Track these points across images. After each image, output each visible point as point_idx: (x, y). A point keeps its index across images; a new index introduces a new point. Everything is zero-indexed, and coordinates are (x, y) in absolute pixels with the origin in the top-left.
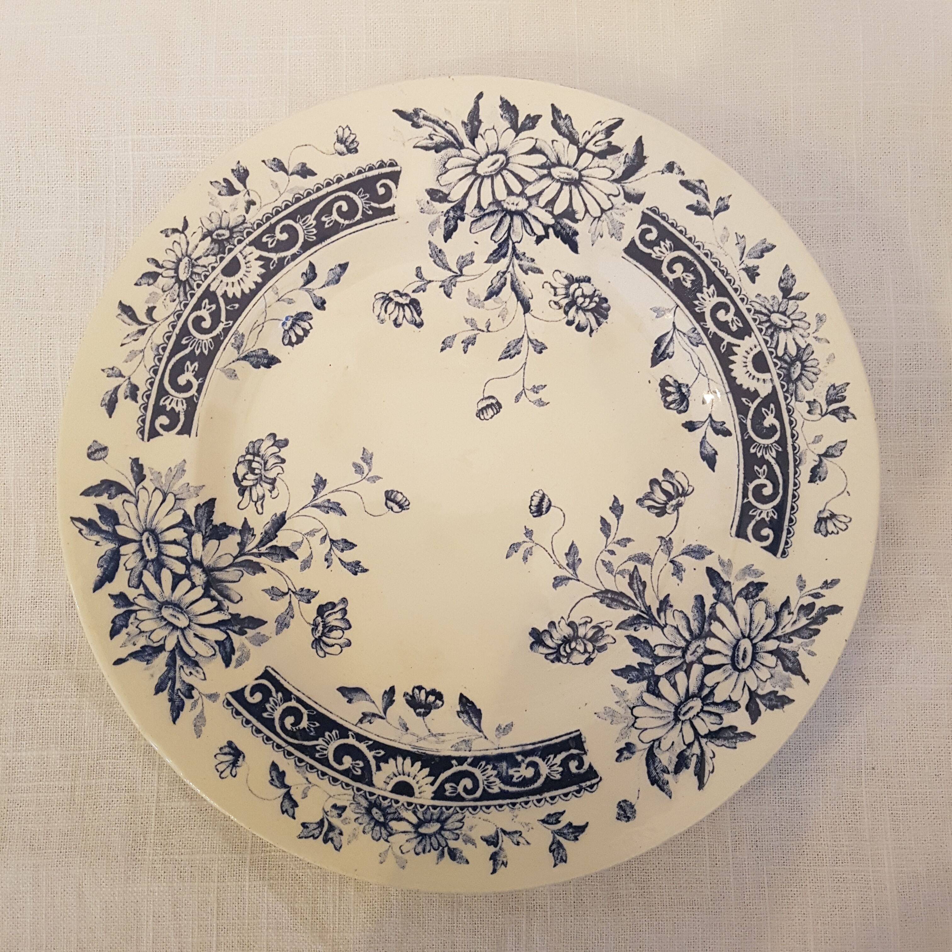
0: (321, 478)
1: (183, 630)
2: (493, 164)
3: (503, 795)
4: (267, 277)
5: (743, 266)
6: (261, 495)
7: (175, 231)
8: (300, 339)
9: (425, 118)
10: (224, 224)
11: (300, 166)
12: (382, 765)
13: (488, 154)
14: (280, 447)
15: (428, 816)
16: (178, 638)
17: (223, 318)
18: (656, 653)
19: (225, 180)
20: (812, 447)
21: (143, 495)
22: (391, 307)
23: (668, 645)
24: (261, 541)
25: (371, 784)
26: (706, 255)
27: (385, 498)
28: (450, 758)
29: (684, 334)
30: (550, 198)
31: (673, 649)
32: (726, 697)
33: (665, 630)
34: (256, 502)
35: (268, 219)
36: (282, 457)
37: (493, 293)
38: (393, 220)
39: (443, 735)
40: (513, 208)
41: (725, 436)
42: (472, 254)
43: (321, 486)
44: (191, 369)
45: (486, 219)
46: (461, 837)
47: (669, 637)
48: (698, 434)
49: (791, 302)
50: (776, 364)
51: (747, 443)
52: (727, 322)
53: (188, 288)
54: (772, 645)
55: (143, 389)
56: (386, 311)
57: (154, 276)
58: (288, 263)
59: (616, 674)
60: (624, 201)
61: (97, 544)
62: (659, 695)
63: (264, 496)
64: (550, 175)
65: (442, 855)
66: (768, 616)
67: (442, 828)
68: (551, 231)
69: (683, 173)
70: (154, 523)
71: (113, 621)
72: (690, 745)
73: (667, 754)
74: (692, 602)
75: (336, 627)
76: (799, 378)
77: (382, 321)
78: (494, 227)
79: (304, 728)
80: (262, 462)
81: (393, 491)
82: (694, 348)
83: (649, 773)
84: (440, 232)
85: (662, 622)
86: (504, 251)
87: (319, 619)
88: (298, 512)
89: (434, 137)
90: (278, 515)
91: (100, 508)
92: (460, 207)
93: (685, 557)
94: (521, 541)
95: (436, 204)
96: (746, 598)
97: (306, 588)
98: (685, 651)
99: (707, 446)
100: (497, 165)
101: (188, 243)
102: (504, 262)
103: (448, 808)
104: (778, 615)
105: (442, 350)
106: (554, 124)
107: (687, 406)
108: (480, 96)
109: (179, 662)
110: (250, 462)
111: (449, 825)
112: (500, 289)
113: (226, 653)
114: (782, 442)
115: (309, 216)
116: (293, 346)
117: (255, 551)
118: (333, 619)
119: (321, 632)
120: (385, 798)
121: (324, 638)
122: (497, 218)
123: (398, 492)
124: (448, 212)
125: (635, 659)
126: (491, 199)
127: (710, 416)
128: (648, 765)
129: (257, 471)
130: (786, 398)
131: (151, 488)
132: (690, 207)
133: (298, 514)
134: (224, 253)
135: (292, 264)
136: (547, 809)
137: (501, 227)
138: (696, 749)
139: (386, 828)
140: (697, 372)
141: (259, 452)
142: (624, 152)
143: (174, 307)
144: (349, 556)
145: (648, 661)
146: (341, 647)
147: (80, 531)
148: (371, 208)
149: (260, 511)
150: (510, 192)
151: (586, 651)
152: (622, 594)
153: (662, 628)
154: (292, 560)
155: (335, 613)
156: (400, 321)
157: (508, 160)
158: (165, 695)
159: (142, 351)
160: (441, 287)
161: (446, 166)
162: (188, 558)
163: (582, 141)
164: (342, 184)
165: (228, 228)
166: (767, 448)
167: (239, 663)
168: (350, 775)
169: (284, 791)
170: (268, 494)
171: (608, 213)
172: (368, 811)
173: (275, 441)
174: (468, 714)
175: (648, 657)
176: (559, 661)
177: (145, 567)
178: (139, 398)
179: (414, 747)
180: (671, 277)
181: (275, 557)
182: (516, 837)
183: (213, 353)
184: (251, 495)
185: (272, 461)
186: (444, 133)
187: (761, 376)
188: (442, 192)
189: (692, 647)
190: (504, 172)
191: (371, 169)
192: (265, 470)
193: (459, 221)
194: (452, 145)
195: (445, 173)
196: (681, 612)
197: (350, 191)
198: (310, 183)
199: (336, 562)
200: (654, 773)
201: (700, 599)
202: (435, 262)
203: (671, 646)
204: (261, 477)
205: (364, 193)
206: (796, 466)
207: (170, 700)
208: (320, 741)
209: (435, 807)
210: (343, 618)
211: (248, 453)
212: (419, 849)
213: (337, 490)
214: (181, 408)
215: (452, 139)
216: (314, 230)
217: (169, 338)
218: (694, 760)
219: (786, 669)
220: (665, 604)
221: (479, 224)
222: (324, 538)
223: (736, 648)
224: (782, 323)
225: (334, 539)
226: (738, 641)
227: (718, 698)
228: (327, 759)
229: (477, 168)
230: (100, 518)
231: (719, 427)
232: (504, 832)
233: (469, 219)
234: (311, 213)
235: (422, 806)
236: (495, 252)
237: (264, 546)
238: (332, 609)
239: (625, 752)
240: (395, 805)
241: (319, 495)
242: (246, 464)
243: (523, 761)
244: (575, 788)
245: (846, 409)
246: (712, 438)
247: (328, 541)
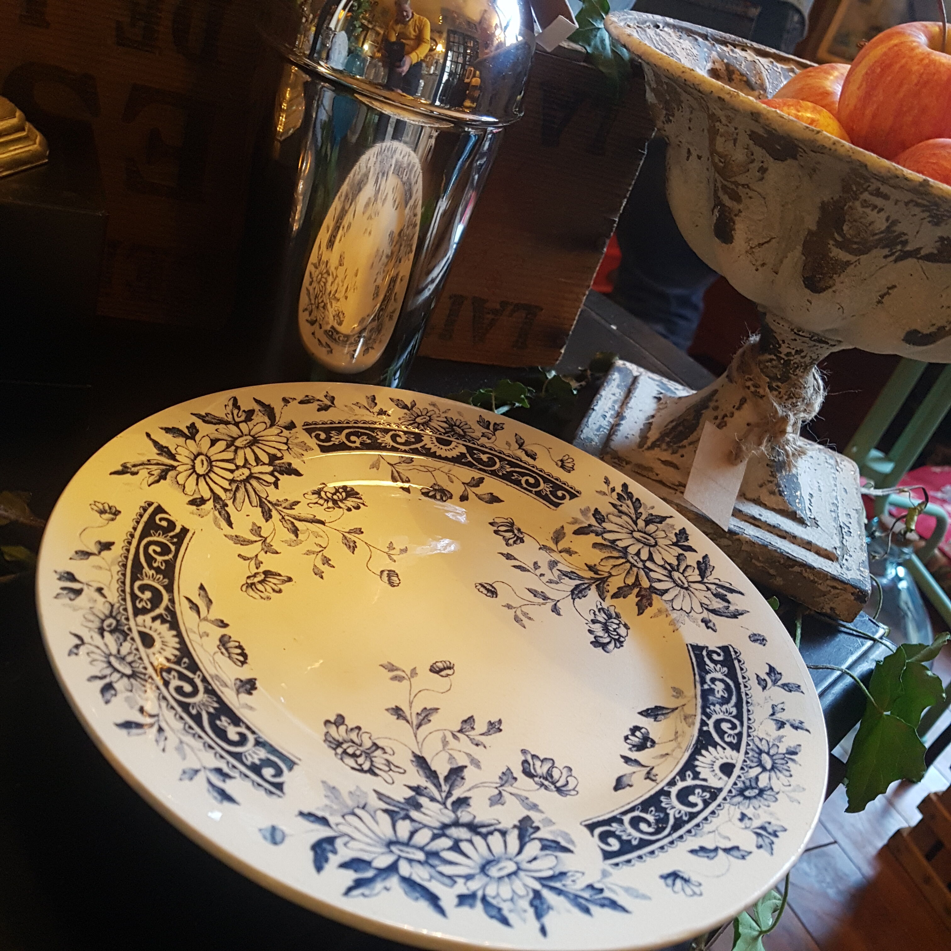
0: (393, 709)
1: (519, 869)
2: (203, 464)
3: (739, 705)
4: (174, 625)
5: (376, 414)
6: (385, 762)
7: (77, 647)
8: (245, 656)
9: (134, 466)
10: (102, 617)
11: (98, 545)
12: (701, 776)
13: (193, 461)
14: (343, 723)
15: (755, 760)
16: (528, 876)
17: (190, 675)
18: (630, 584)
19: (63, 589)
20: (512, 448)
21: (344, 829)
22: (260, 587)
23: (627, 574)
24: (435, 785)
25: (720, 790)
26: (355, 423)
27: (436, 675)
28: (700, 730)
29: (400, 463)
30: (254, 458)
31: (631, 572)
32: (675, 559)
33: (613, 574)
34: (391, 770)
35: (124, 591)
36: (354, 726)
37: (295, 531)
38: (193, 534)
39: (677, 733)
40: (244, 477)
41: (482, 482)
42: (254, 524)
43: (401, 713)
44: (226, 724)
45: (238, 495)
46: (776, 743)
47: (619, 572)
48: (472, 497)
49: (414, 409)
50: (449, 436)
51: (494, 473)
52: (406, 441)
53: (142, 676)
54: (641, 523)
55: (222, 765)
56: (262, 592)
57: (108, 687)
58: (174, 607)
59: (642, 613)
60: (288, 432)
61: (387, 889)
62: (666, 591)
63: (387, 761)
64: (237, 448)
65: (793, 760)
66: (620, 517)
67: (768, 753)
68: (276, 474)
69: (295, 399)
70: (382, 836)
71: (491, 917)
72: (708, 589)
73: (713, 602)
74: (597, 551)
75: (549, 770)
76: (465, 432)
77: (269, 598)
78: (246, 497)
79: (655, 820)
80: (351, 744)
81: (432, 666)
82: (413, 463)
83: (727, 617)
84: (224, 524)
85: (606, 575)
86: (267, 508)
87: (537, 779)
88: (418, 743)
89: (153, 473)
90: (414, 759)
91: (344, 866)
92: (216, 498)
93: (559, 544)
94: (514, 614)
95: (203, 507)
96: (604, 521)
97: (500, 774)
98: (633, 565)
99: (483, 496)
100: (205, 463)
101: (98, 647)
102: (275, 514)
103: (748, 745)
104: (620, 511)
105: (322, 577)
106: (205, 421)
107: (449, 492)
108: (148, 435)
109: (558, 885)
110: (345, 752)
111: (765, 748)
112: (294, 526)
113: (556, 847)
114: (501, 459)
115: (144, 570)
116: (246, 663)
117: (444, 795)
118: (541, 769)
119: (550, 784)
120: (735, 784)
121: (558, 784)
122: (242, 490)
123: (435, 664)
124: (215, 507)
125: (632, 598)
126: (227, 483)
127: (463, 483)
128: (721, 616)
129: (358, 753)
130: (474, 444)
131: (341, 820)
132: (319, 410)
133: (420, 744)
134: (128, 635)
135: (177, 606)
136: (753, 683)
137: (250, 494)
138: (712, 587)
139: (765, 791)
140: (429, 473)
141: (338, 741)
142: (257, 410)
143: (152, 694)
144: (481, 726)
145: (636, 590)
146: (571, 776)
147: (363, 895)
148: (172, 537)
149: (402, 771)
150: (232, 471)
151: (618, 624)
153: (611, 575)
154: (466, 771)
155: (534, 765)
156: (276, 588)
157: (206, 456)
158: (594, 909)
159: (181, 742)
160: (266, 553)
161: (180, 483)
162: (436, 831)
163: (230, 418)
164: (137, 534)
165: (107, 617)
166: (502, 467)
167: (571, 842)
168: (710, 801)
169: (720, 852)
170: (386, 756)
171: (289, 442)
172: (746, 798)
173: (335, 723)
174: (658, 715)
175: (632, 590)
176: (622, 642)
177: (432, 866)
178: (231, 773)
179: (687, 750)
180: (358, 444)
181: (457, 783)
182: (778, 709)
183: (220, 700)
184: (381, 769)
185: (353, 736)
186: (156, 467)
187: (451, 447)
188: (197, 498)
189: (631, 560)
190: (214, 463)
191: (141, 516)
192: (361, 746)
193: (226, 508)
194: (169, 470)
195: (184, 487)
196: (602, 560)
197: (147, 537)
198: (117, 550)
199: (483, 739)
200: (728, 614)
201: (595, 545)
202: (242, 545)
203: (628, 573)
204: (365, 753)
205: (157, 532)
206: (521, 461)
207: (602, 906)
208: (671, 812)
209: (747, 753)
210: (542, 761)
211: (335, 749)
212: (787, 773)
213: (411, 703)
214: (262, 754)
215: (164, 467)
216: (158, 576)
217: (181, 718)
218: (720, 590)
219: (661, 522)
220: (592, 568)
221: (237, 501)
222: (454, 736)
223: (638, 541)
224: (424, 420)
225: (459, 728)
226: (633, 537)
227: (674, 562)
228: (690, 813)
229: (198, 472)
230: (356, 871)
231: (474, 482)
232: (773, 714)
233: (230, 503)
234: (143, 568)
235: (745, 761)
236: (263, 512)
237: (440, 786)
238: (529, 764)
239: (709, 625)
240: (743, 779)
241: (409, 718)
242: (344, 755)
243: (709, 685)
244: (736, 662)
245: (495, 424)
246: (479, 490)
247: (459, 735)
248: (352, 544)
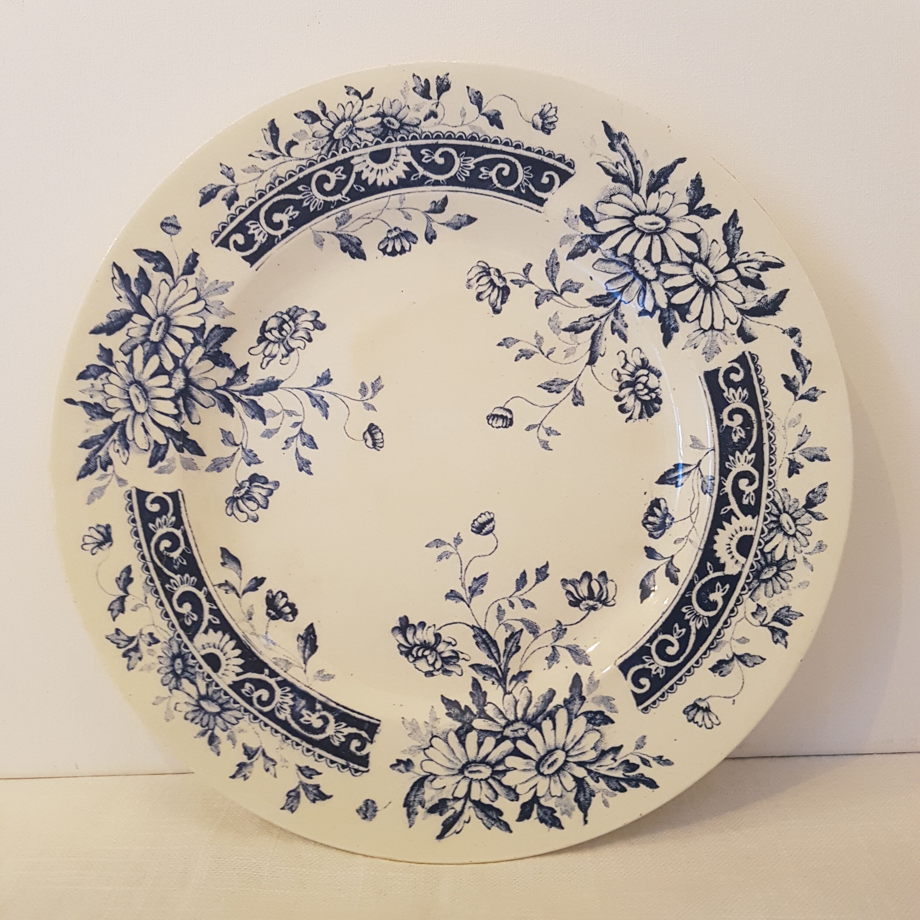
0: (329, 376)
1: (137, 413)
2: (652, 224)
3: (284, 724)
4: (403, 183)
5: (791, 457)
6: (274, 353)
7: (357, 93)
8: (394, 253)
9: (624, 147)
10: (400, 116)
11: (495, 112)
12: (211, 631)
13: (653, 212)
14: (315, 327)
15: (216, 696)
16: (128, 416)
17: (345, 191)
18: (485, 708)
19: (427, 81)
20: (734, 643)
22: (485, 280)
23: (500, 710)
24: (247, 390)
25: (191, 639)
26: (768, 425)
27: (366, 428)
28: (266, 665)
29: (702, 476)
30: (677, 285)
31: (501, 716)
32: (512, 784)
33: (507, 696)
34: (266, 356)
35: (438, 137)
36: (312, 336)
37: (574, 329)
38: (537, 211)
39: (274, 644)
40: (641, 272)
41: (672, 582)
42: (581, 285)
43: (325, 382)
44: (291, 213)
45: (613, 265)
46: (228, 731)
47: (506, 704)
48: (652, 564)
49: (807, 515)
50: (756, 555)
51: (685, 600)
52: (743, 492)
53: (334, 147)
54: (581, 772)
55: (242, 201)
56: (478, 281)
57: (314, 118)
58: (428, 184)
59: (443, 701)
60: (735, 332)
61: (119, 298)
62: (463, 743)
63: (275, 356)
64: (691, 266)
65: (203, 734)
66: (594, 748)
67: (219, 714)
68: (658, 313)
69: (800, 345)
70: (175, 314)
71: (88, 367)
72: (456, 799)
73: (433, 792)
74: (544, 691)
75: (256, 499)
76: (766, 581)
77: (469, 287)
78: (615, 276)
79: (172, 558)
80: (293, 328)
81: (377, 427)
82: (702, 493)
83: (408, 795)
84: (568, 248)
85: (509, 689)
86: (608, 301)
87: (247, 484)
88: (292, 388)
89: (620, 167)
90: (275, 379)
91: (142, 271)
92: (599, 239)
93: (567, 652)
94: (447, 542)
95: (581, 223)
96: (589, 722)
97: (255, 452)
98: (509, 723)
99: (652, 578)
100: (655, 227)
101: (360, 111)
102: (600, 311)
103: (235, 702)
104: (603, 753)
105: (499, 345)
106: (725, 227)
107: (661, 535)
108: (682, 160)
109: (115, 436)
110: (284, 322)
111: (227, 715)
112: (582, 330)
113: (156, 455)
114: (714, 621)
115: (473, 158)
116: (384, 254)
117: (237, 394)
118: (258, 492)
119: (241, 494)
120: (193, 658)
121: (240, 501)
122: (623, 270)
123: (380, 431)
124: (587, 236)
125: (466, 700)
126: (628, 251)
127: (672, 557)
128: (412, 789)
129: (284, 333)
130: (743, 589)
131: (192, 285)
132: (785, 377)
133: (290, 390)
134: (383, 140)
135: (431, 188)
136: (309, 761)
137: (621, 280)
138: (458, 806)
139: (176, 681)
140: (688, 514)
141: (297, 318)
142: (765, 292)
143: (312, 154)
144: (306, 453)
145: (475, 710)
146: (248, 518)
147: (113, 278)
148: (527, 188)
149: (264, 366)
150: (648, 258)
151: (433, 665)
152: (494, 643)
153: (506, 693)
154: (261, 422)
155: (263, 488)
156: (483, 296)
157: (665, 230)
158: (86, 453)
159: (262, 171)
160: (536, 293)
161: (613, 198)
162: (181, 361)
163: (738, 258)
164: (518, 151)
165: (400, 121)
166: (697, 616)
167: (161, 471)
168: (181, 620)
169: (122, 593)
170: (279, 357)
171: (715, 332)
172: (174, 658)
173: (315, 320)
174: (306, 643)
175: (478, 706)
176: (407, 656)
177: (142, 343)
178: (233, 208)
179: (245, 637)
180: (726, 422)
181: (249, 410)
182: (269, 764)
183: (317, 214)
184: (266, 348)
185: (301, 333)
186: (630, 169)
187: (738, 556)
188: (593, 216)
189: (518, 725)
190: (656, 237)
191: (550, 156)
192: (291, 337)
193: (590, 251)
194: (630, 184)
195: (607, 203)
196: (530, 692)
197: (520, 161)
198: (493, 132)
199: (292, 450)
200: (412, 798)
201: (552, 693)
202: (547, 269)
203: (501, 712)
204: (284, 340)
205: (530, 172)
206: (709, 648)
207: (88, 460)
208: (178, 577)
209: (226, 694)
210: (265, 497)
211: (287, 313)
212: (190, 716)
213: (335, 394)
214: (260, 239)
215: (633, 179)
216: (468, 173)
217: (291, 176)
218: (450, 813)
219: (577, 800)
220: (523, 675)
221: (604, 264)
222: (297, 424)
223: (550, 752)
224: (787, 527)
225: (305, 430)
226: (557, 749)
227: (507, 780)
228: (172, 595)
229: (636, 218)
230: (136, 279)
231: (672, 571)
232: (264, 754)
233: (598, 255)
234: (475, 158)
235: (217, 685)
236: (600, 296)
237: (247, 395)
238: (263, 483)
239: (402, 765)
240: (197, 669)
241: (318, 388)
242: (280, 320)
243: (319, 711)
244: (343, 762)
245: (785, 634)
246: (660, 575)
247: (298, 428)
248: (554, 388)
